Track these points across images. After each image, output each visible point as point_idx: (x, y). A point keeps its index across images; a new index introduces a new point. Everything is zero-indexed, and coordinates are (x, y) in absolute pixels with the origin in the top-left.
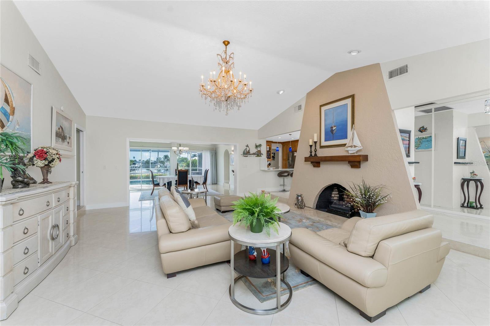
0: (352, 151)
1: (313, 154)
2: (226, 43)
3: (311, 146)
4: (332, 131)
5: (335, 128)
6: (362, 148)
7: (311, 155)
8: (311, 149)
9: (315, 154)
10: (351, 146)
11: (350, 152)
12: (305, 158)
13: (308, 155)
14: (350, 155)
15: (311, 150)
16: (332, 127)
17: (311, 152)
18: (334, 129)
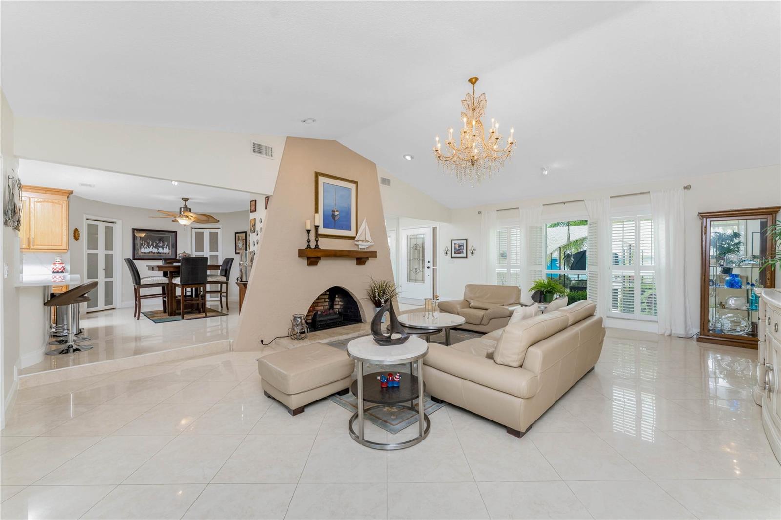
0: (363, 246)
1: (313, 245)
2: (474, 80)
3: (308, 231)
4: (334, 216)
5: (338, 213)
6: (373, 244)
7: (309, 246)
8: (308, 236)
9: (316, 246)
10: (362, 241)
11: (360, 247)
12: (299, 250)
13: (304, 246)
14: (359, 250)
15: (308, 239)
16: (335, 211)
17: (309, 241)
18: (336, 214)
